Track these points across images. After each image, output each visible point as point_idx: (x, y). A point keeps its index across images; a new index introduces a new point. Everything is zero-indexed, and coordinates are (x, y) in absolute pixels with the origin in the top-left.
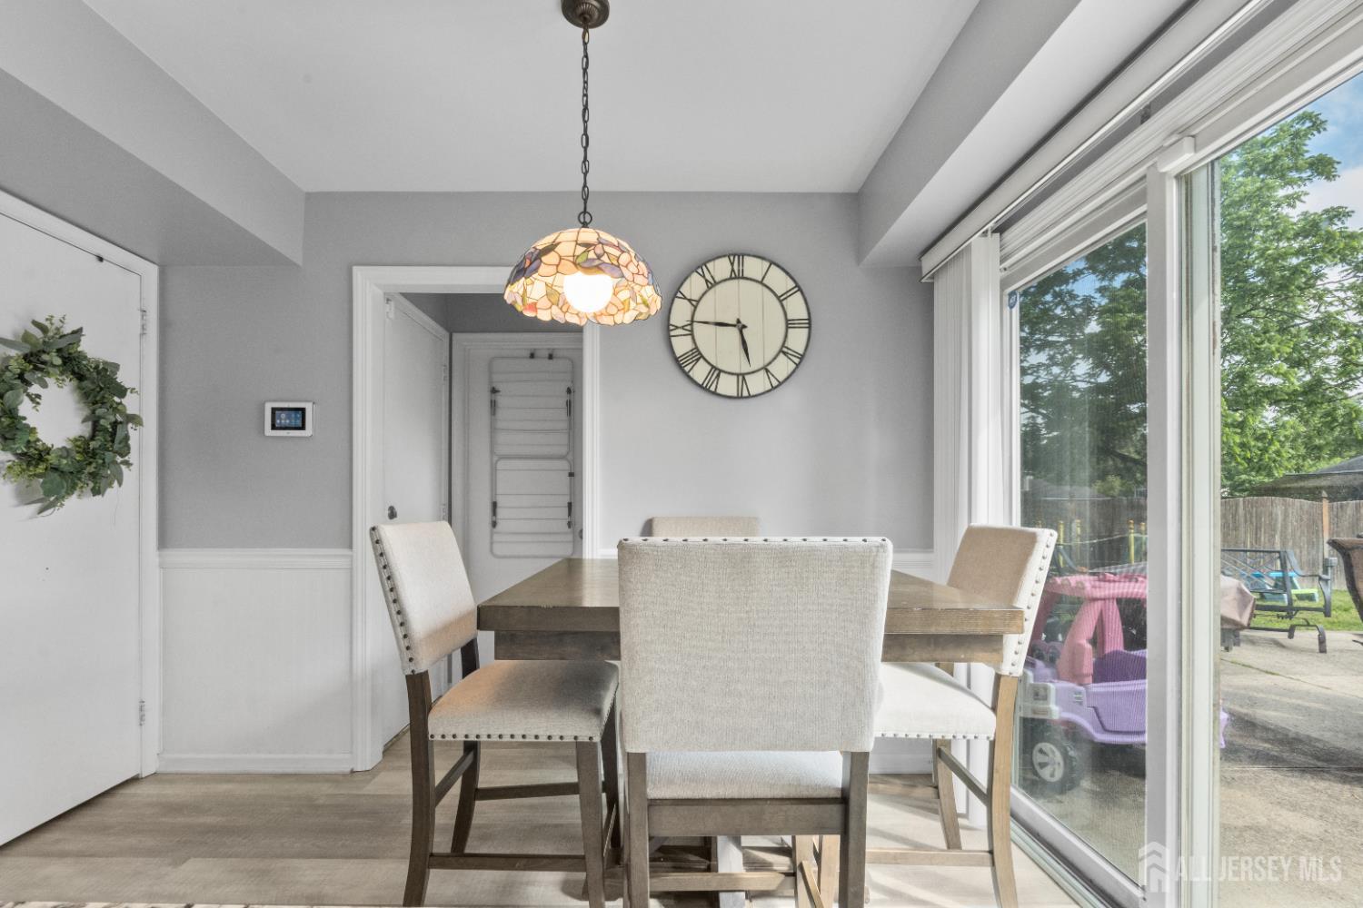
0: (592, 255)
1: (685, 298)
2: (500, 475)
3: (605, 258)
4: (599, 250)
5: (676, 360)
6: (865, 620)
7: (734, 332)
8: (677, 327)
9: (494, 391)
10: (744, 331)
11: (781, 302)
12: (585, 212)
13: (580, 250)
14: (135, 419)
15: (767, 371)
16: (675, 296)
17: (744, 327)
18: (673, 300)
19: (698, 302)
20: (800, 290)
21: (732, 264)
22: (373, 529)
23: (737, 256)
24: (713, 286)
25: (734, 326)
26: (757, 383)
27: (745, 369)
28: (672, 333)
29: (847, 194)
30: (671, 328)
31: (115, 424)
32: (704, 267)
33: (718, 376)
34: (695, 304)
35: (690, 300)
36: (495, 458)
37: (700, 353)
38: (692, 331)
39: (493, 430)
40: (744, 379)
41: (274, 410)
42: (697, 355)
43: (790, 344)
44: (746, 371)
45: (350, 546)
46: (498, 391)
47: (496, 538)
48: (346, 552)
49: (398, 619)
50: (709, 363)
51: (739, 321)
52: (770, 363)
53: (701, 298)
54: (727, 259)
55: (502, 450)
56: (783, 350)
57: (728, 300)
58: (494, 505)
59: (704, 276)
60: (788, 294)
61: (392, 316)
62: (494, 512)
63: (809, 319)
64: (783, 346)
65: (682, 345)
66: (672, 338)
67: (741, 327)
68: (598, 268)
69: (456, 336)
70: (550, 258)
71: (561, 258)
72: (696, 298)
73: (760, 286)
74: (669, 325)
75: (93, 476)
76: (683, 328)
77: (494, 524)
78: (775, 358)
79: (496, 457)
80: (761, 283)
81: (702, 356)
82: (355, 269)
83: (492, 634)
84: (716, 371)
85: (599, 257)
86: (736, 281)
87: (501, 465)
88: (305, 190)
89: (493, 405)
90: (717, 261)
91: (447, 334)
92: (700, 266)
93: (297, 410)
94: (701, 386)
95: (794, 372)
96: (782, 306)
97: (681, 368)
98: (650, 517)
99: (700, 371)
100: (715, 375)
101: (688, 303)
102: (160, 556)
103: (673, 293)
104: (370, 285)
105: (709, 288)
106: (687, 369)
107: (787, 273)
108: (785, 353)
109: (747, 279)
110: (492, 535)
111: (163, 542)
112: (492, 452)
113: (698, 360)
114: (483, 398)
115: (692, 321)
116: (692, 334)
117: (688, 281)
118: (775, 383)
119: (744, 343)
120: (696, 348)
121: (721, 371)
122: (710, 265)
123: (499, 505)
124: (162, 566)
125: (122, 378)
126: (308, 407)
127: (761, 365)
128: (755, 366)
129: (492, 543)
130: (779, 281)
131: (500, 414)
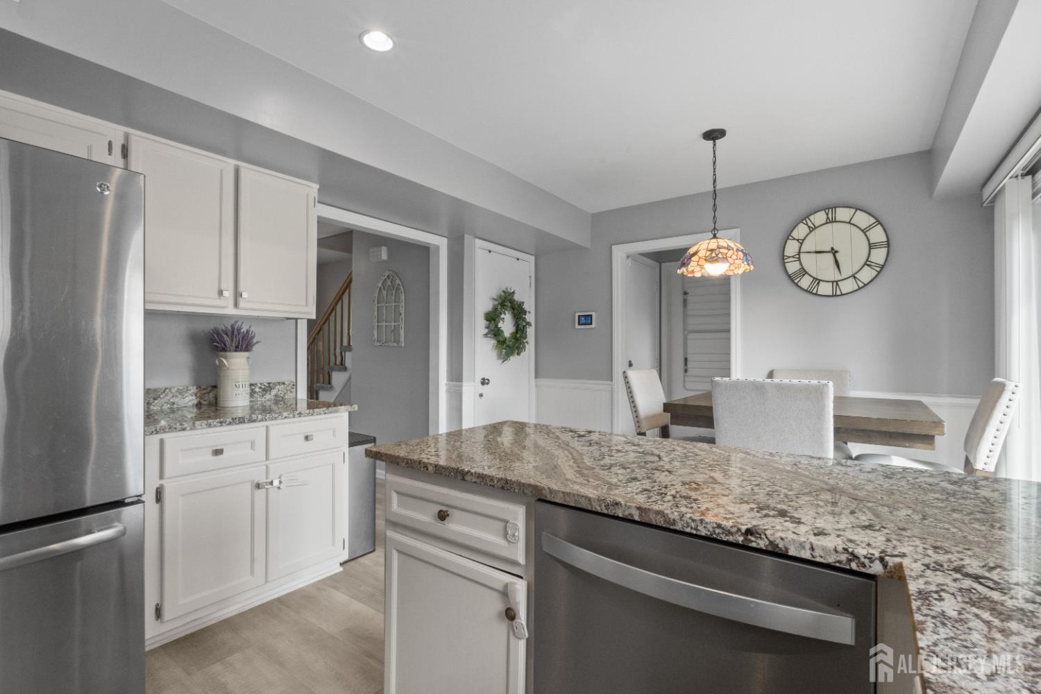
0: (714, 255)
1: (794, 239)
2: (690, 343)
3: (720, 256)
4: (717, 252)
5: (789, 276)
6: (820, 415)
7: (830, 256)
8: (789, 257)
9: (685, 293)
10: (836, 254)
11: (865, 233)
12: (715, 229)
13: (709, 253)
14: (529, 324)
15: (855, 278)
16: (788, 239)
17: (837, 252)
18: (786, 242)
19: (803, 240)
20: (880, 223)
21: (827, 214)
22: (624, 372)
23: (830, 208)
24: (813, 229)
25: (829, 252)
26: (847, 286)
27: (838, 277)
28: (786, 261)
29: (920, 152)
30: (785, 258)
31: (524, 327)
32: (807, 220)
33: (818, 283)
34: (801, 242)
35: (798, 240)
36: (686, 333)
37: (805, 271)
38: (799, 258)
39: (685, 316)
40: (837, 284)
41: (579, 316)
42: (803, 272)
43: (872, 259)
44: (839, 279)
45: (612, 380)
46: (687, 293)
47: (687, 379)
48: (609, 382)
49: (634, 409)
50: (811, 276)
51: (832, 249)
52: (857, 273)
53: (805, 238)
54: (823, 212)
55: (690, 328)
56: (868, 263)
57: (824, 237)
58: (686, 360)
59: (807, 225)
60: (870, 227)
61: (630, 265)
62: (686, 364)
63: (888, 241)
64: (867, 260)
65: (793, 267)
66: (786, 264)
67: (834, 252)
68: (716, 261)
69: (663, 264)
70: (695, 258)
71: (700, 258)
72: (803, 238)
73: (849, 225)
74: (783, 256)
75: (518, 348)
76: (793, 257)
77: (686, 371)
78: (861, 269)
79: (686, 331)
80: (849, 223)
81: (806, 273)
82: (613, 247)
83: (669, 414)
84: (817, 281)
85: (717, 255)
86: (830, 225)
87: (691, 336)
88: (592, 212)
89: (685, 301)
90: (816, 215)
91: (658, 264)
92: (804, 218)
93: (588, 316)
94: (806, 291)
95: (875, 277)
96: (866, 236)
97: (792, 281)
98: (772, 369)
99: (805, 282)
100: (816, 283)
101: (796, 242)
102: (536, 382)
103: (787, 236)
104: (620, 253)
105: (811, 231)
106: (796, 281)
107: (869, 214)
108: (868, 265)
109: (838, 222)
110: (684, 376)
111: (536, 377)
112: (684, 329)
113: (804, 275)
114: (678, 299)
115: (799, 252)
116: (799, 259)
117: (796, 230)
118: (861, 285)
119: (837, 262)
120: (803, 268)
121: (820, 280)
122: (811, 218)
123: (688, 359)
124: (537, 386)
125: (526, 307)
126: (594, 314)
127: (850, 274)
128: (844, 276)
129: (684, 381)
130: (863, 220)
131: (690, 306)
